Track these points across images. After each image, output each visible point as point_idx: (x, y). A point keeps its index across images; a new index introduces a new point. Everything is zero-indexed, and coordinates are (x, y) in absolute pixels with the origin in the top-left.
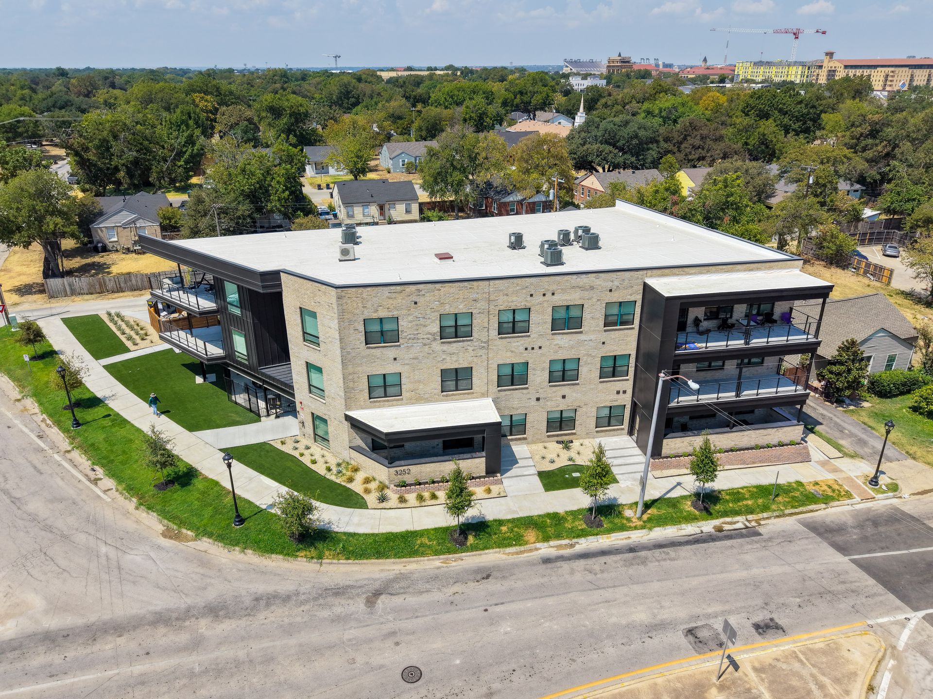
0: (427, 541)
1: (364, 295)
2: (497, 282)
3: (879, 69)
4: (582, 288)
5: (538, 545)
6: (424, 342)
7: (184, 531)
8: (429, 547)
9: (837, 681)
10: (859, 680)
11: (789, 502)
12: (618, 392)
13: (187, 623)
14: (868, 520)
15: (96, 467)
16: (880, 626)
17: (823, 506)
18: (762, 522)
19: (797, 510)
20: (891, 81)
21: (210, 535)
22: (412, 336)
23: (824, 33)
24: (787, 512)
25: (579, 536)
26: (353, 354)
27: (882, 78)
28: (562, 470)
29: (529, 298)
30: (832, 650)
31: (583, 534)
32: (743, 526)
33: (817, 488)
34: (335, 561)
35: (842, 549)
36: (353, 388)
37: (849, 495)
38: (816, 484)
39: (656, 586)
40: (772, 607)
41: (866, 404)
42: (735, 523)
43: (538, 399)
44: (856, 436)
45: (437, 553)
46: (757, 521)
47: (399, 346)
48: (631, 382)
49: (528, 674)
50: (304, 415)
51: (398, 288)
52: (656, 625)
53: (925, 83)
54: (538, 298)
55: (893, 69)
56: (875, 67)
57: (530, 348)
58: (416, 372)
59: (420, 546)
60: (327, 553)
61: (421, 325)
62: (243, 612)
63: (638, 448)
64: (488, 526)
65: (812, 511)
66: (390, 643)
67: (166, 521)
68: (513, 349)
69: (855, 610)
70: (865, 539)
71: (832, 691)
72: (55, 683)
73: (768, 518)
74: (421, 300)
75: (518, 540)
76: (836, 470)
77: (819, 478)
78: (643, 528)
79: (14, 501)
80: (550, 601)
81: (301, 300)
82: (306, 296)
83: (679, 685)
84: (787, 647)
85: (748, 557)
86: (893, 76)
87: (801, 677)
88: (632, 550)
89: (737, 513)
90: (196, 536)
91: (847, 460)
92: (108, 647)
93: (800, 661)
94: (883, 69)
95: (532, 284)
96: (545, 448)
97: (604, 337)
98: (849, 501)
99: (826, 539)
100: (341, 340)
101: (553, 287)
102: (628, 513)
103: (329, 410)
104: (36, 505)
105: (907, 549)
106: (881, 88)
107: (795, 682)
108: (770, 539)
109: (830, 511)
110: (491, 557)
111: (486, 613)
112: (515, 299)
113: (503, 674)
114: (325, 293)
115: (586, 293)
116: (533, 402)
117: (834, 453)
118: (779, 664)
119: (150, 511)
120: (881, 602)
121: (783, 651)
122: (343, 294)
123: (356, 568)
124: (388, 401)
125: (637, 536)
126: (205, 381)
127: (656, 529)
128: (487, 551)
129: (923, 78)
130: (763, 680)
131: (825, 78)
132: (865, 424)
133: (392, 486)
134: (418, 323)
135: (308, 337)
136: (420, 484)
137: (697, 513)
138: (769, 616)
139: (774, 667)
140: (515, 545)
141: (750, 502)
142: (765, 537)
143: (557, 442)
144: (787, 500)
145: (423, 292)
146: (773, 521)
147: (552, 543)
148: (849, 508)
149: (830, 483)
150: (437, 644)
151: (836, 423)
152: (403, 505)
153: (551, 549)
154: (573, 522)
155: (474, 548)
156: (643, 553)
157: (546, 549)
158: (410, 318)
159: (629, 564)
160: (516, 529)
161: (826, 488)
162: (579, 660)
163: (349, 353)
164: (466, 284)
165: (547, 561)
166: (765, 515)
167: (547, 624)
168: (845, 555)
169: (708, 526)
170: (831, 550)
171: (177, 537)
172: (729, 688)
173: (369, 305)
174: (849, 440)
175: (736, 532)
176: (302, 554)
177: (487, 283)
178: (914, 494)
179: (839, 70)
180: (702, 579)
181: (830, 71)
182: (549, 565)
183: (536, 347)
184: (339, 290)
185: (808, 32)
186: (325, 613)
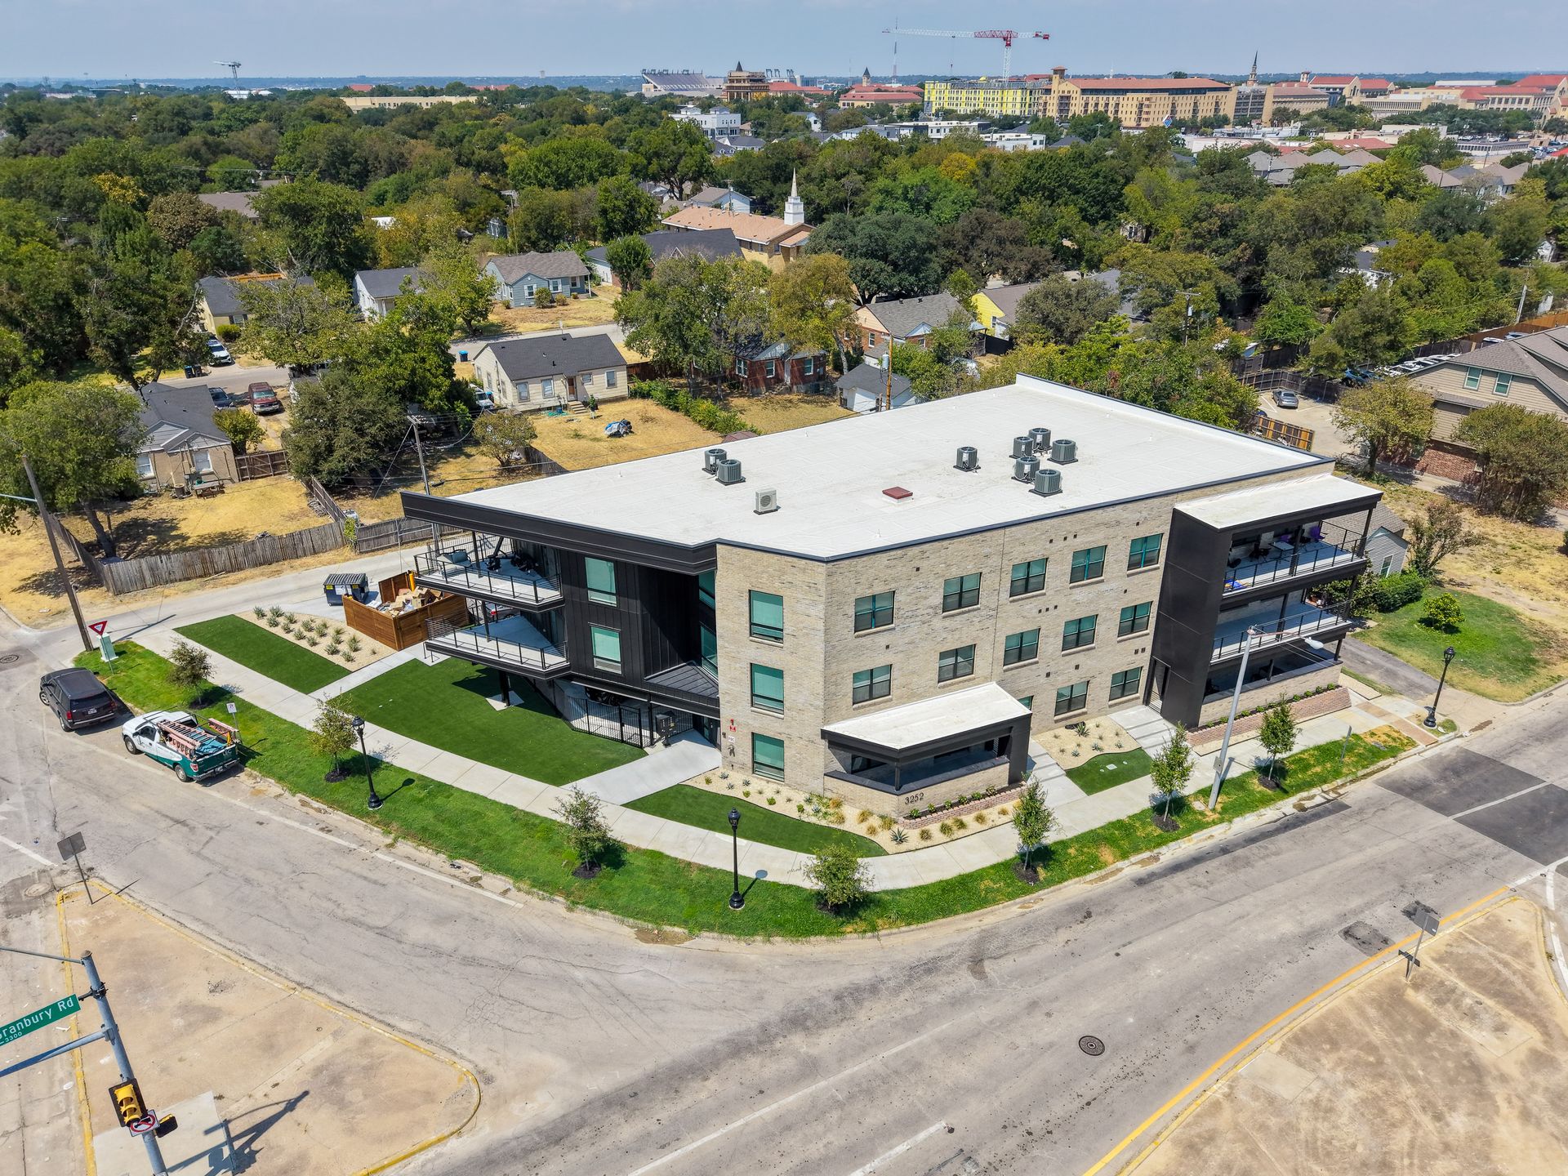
0: (992, 884)
1: (859, 568)
2: (1013, 529)
3: (1129, 95)
4: (1107, 525)
5: (1119, 864)
6: (923, 619)
7: (667, 928)
8: (998, 890)
9: (1516, 955)
10: (1535, 948)
11: (1357, 762)
12: (1136, 652)
13: (778, 1045)
14: (1446, 769)
15: (459, 862)
16: (1523, 887)
17: (1392, 760)
18: (1341, 791)
19: (1368, 770)
20: (1148, 113)
21: (711, 928)
22: (910, 614)
23: (1046, 37)
24: (1360, 773)
25: (1159, 845)
26: (839, 648)
27: (1135, 109)
28: (1093, 764)
29: (1048, 545)
30: (1493, 924)
31: (1161, 842)
32: (1324, 800)
33: (1375, 739)
34: (895, 930)
35: (1442, 808)
36: (834, 694)
37: (1413, 744)
38: (1373, 734)
39: (1279, 889)
40: (1411, 889)
41: (1371, 623)
42: (1313, 797)
43: (1048, 675)
44: (1382, 667)
45: (1011, 896)
46: (1334, 790)
47: (894, 629)
48: (1151, 637)
49: (1215, 1017)
50: (735, 737)
51: (899, 552)
52: (1309, 934)
53: (1190, 115)
54: (1059, 544)
55: (1148, 95)
56: (1125, 91)
57: (1044, 610)
58: (911, 661)
59: (987, 893)
60: (880, 922)
61: (922, 597)
62: (834, 1018)
63: (1164, 721)
64: (1053, 853)
65: (1383, 768)
66: (1039, 1016)
67: (631, 920)
68: (1025, 614)
69: (1490, 876)
70: (1455, 792)
71: (1519, 967)
72: (676, 1154)
73: (1343, 785)
74: (924, 565)
75: (1094, 864)
76: (1382, 714)
77: (1373, 727)
78: (1222, 821)
79: (382, 932)
80: (1180, 929)
81: (753, 580)
82: (765, 575)
83: (1374, 994)
84: (1451, 930)
85: (1353, 836)
86: (1148, 106)
87: (1482, 959)
88: (1225, 850)
89: (1310, 785)
90: (690, 932)
91: (1385, 698)
92: (703, 1095)
93: (1471, 942)
94: (1135, 95)
95: (1053, 527)
96: (1056, 737)
97: (1126, 583)
98: (1414, 750)
99: (1417, 799)
100: (826, 631)
101: (1077, 527)
102: (1198, 805)
103: (788, 727)
104: (419, 932)
105: (1503, 796)
106: (1134, 124)
107: (1479, 965)
108: (1361, 811)
109: (1401, 765)
110: (1075, 889)
111: (1120, 958)
112: (1033, 548)
113: (1189, 1023)
114: (804, 570)
115: (1111, 530)
116: (1043, 679)
117: (1373, 693)
118: (1455, 949)
119: (597, 911)
120: (1510, 862)
121: (1450, 934)
122: (834, 569)
123: (924, 934)
124: (875, 704)
125: (1220, 833)
126: (509, 704)
127: (1236, 820)
128: (1066, 883)
129: (1188, 108)
130: (1448, 970)
131: (1055, 108)
132: (1383, 649)
133: (902, 819)
134: (918, 595)
135: (756, 629)
136: (936, 811)
137: (1270, 792)
138: (1413, 900)
139: (1451, 953)
140: (1095, 869)
141: (1318, 769)
142: (1355, 808)
143: (1067, 727)
144: (1354, 759)
145: (927, 554)
146: (1349, 788)
147: (1134, 859)
148: (1417, 758)
149: (1387, 730)
150: (1094, 1006)
151: (1352, 653)
152: (929, 843)
153: (1134, 867)
154: (1144, 828)
155: (1049, 883)
156: (1239, 852)
157: (1131, 868)
158: (909, 590)
159: (1234, 866)
160: (1085, 850)
161: (1384, 737)
162: (1257, 990)
163: (834, 647)
164: (978, 536)
165: (1141, 882)
166: (1339, 782)
167: (1195, 957)
168: (1448, 815)
169: (1287, 806)
170: (1430, 812)
171: (662, 938)
172: (1423, 986)
173: (863, 580)
174: (1377, 672)
175: (1321, 808)
176: (849, 930)
177: (1001, 532)
178: (1473, 730)
179: (1074, 95)
180: (1323, 871)
181: (1062, 97)
182: (1148, 887)
183: (1051, 607)
184: (830, 565)
185: (1024, 36)
186: (934, 998)
